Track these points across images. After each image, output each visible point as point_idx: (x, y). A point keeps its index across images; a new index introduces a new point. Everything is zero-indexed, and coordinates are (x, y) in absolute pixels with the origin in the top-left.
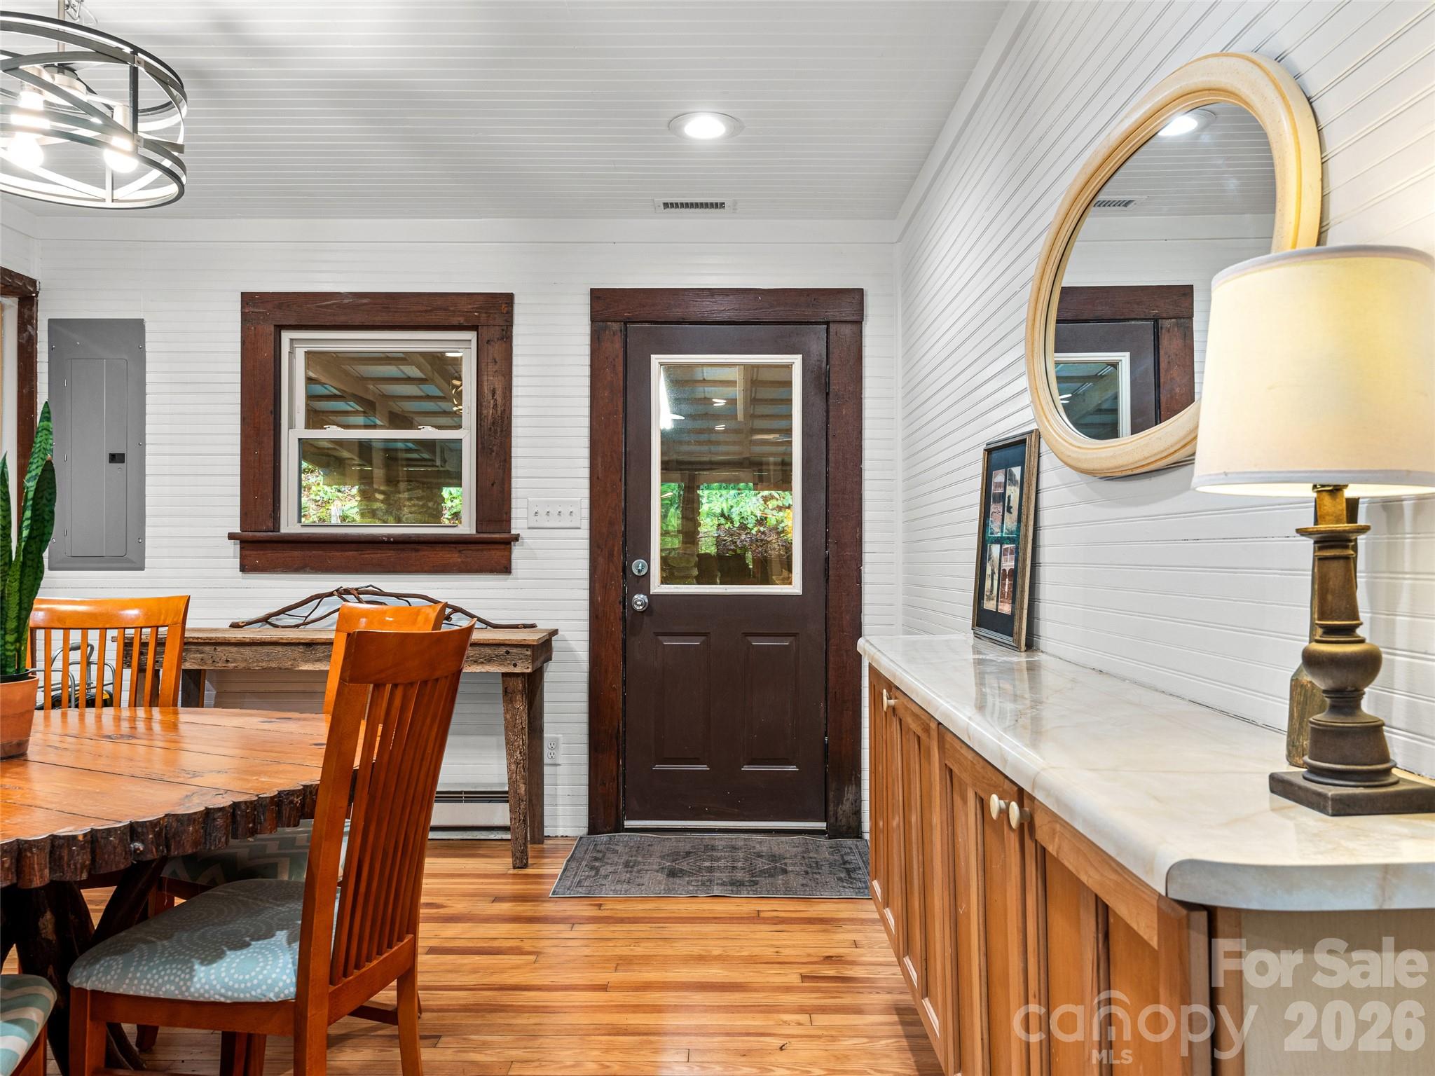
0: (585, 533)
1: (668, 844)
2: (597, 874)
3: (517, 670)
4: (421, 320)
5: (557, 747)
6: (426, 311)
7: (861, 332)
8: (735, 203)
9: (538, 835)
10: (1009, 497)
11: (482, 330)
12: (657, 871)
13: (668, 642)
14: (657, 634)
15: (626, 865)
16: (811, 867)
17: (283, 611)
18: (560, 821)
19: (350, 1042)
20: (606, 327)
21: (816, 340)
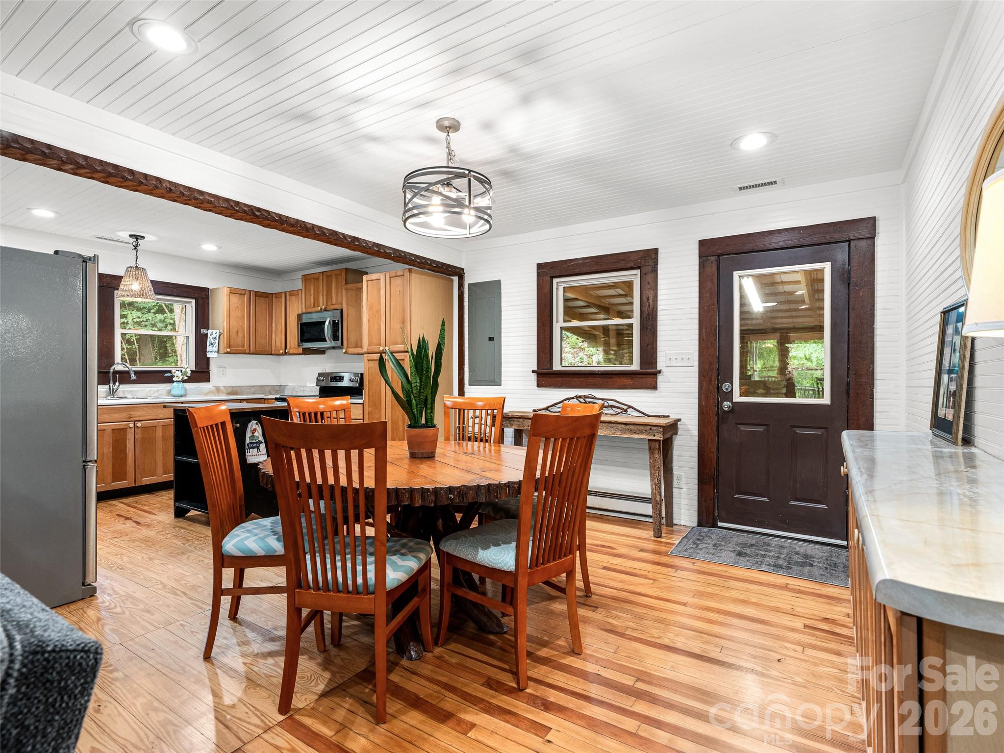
0: (696, 369)
1: (742, 538)
2: (697, 547)
3: (656, 438)
4: (614, 267)
5: (681, 479)
6: (615, 262)
7: (874, 243)
8: (783, 180)
9: (670, 523)
10: (955, 343)
11: (643, 268)
12: (731, 551)
13: (743, 428)
14: (737, 424)
15: (714, 545)
16: (830, 566)
17: (554, 405)
18: (683, 517)
19: (559, 600)
20: (707, 260)
21: (841, 253)
